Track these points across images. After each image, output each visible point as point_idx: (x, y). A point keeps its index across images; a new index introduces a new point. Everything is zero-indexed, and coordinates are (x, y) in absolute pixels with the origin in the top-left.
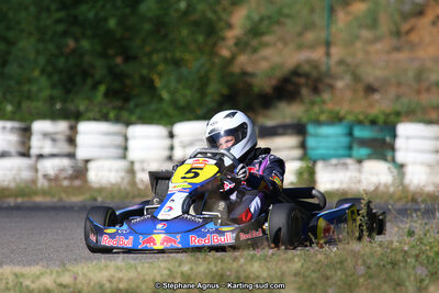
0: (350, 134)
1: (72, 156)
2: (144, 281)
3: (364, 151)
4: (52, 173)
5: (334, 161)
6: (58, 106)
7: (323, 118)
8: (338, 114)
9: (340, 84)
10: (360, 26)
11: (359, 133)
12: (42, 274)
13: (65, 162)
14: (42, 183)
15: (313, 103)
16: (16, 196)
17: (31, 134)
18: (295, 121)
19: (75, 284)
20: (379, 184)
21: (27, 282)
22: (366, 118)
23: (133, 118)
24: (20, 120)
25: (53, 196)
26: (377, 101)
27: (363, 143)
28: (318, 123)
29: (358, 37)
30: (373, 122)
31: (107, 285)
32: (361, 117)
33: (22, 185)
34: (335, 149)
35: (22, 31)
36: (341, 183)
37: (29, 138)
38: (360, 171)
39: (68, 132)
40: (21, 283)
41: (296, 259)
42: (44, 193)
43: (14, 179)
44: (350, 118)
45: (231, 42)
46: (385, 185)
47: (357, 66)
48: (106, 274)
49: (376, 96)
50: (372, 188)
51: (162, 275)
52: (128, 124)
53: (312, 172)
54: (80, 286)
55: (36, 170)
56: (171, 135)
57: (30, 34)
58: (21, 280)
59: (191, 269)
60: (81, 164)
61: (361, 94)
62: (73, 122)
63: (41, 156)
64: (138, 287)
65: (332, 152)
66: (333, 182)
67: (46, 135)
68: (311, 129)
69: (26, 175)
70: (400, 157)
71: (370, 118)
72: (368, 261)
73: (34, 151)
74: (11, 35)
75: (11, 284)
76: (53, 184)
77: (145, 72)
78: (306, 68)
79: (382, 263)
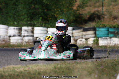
0: (108, 30)
1: (33, 36)
2: (47, 69)
3: (112, 35)
4: (27, 41)
5: (104, 38)
6: (29, 23)
7: (101, 26)
8: (105, 25)
9: (106, 17)
10: (112, 1)
11: (110, 30)
12: (20, 67)
13: (31, 38)
14: (24, 43)
15: (98, 22)
16: (17, 47)
17: (22, 30)
18: (93, 27)
19: (29, 70)
20: (116, 44)
21: (16, 70)
22: (112, 26)
23: (49, 26)
24: (19, 26)
25: (27, 47)
26: (116, 21)
27: (112, 33)
28: (99, 27)
29: (111, 4)
30: (114, 27)
31: (38, 70)
32: (111, 26)
33: (19, 44)
34: (104, 34)
35: (20, 2)
36: (105, 44)
37: (21, 31)
38: (111, 40)
39: (31, 30)
40: (14, 70)
41: (89, 64)
42: (25, 46)
43: (17, 42)
44: (108, 26)
45: (77, 5)
46: (117, 44)
47: (111, 12)
48: (37, 67)
49: (116, 20)
50: (114, 45)
51: (53, 68)
52: (48, 28)
53: (98, 41)
54: (30, 71)
55: (23, 40)
57: (22, 3)
58: (15, 69)
59: (61, 66)
60: (35, 38)
61: (112, 19)
62: (33, 27)
63: (24, 36)
64: (46, 71)
65: (103, 35)
66: (103, 43)
67: (25, 30)
68: (97, 29)
69: (20, 41)
71: (114, 26)
72: (109, 64)
73: (22, 35)
74: (17, 3)
75: (12, 70)
76: (27, 44)
77: (53, 14)
78: (97, 13)
79: (112, 65)
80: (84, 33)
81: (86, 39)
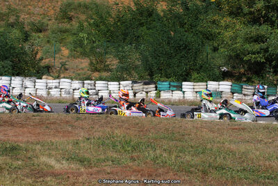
0: (170, 84)
3: (175, 89)
13: (94, 91)
17: (84, 84)
27: (174, 86)
38: (172, 93)
56: (119, 84)
60: (97, 91)
62: (94, 81)
67: (89, 84)
68: (158, 83)
70: (184, 90)
80: (146, 87)
81: (147, 92)
